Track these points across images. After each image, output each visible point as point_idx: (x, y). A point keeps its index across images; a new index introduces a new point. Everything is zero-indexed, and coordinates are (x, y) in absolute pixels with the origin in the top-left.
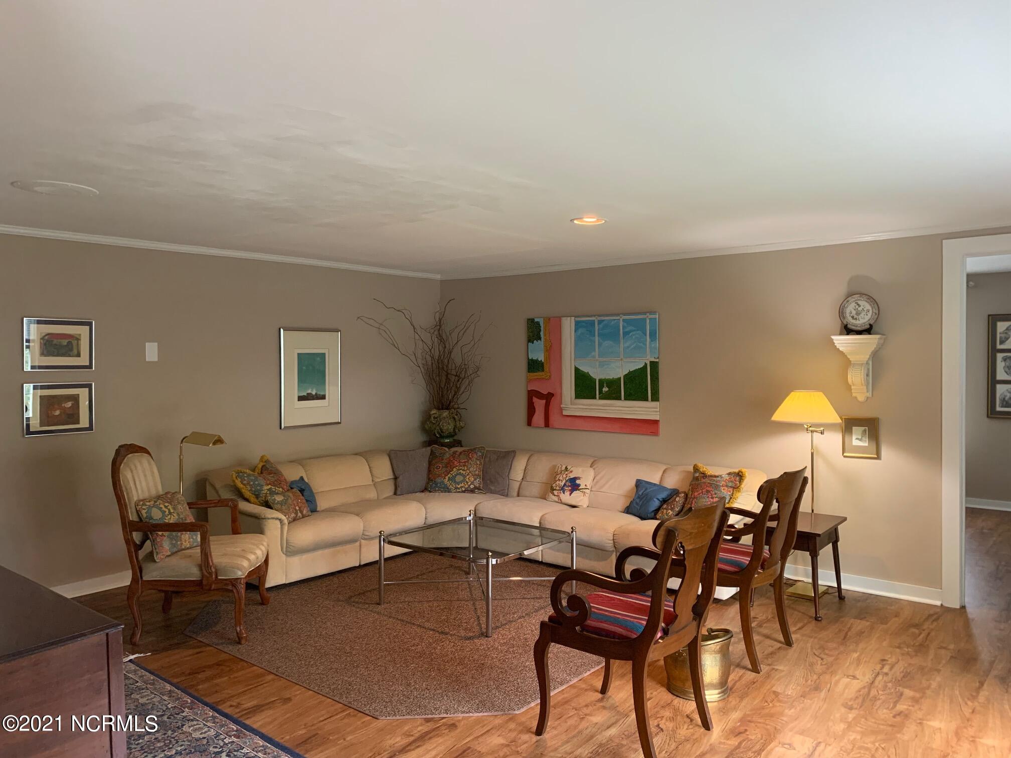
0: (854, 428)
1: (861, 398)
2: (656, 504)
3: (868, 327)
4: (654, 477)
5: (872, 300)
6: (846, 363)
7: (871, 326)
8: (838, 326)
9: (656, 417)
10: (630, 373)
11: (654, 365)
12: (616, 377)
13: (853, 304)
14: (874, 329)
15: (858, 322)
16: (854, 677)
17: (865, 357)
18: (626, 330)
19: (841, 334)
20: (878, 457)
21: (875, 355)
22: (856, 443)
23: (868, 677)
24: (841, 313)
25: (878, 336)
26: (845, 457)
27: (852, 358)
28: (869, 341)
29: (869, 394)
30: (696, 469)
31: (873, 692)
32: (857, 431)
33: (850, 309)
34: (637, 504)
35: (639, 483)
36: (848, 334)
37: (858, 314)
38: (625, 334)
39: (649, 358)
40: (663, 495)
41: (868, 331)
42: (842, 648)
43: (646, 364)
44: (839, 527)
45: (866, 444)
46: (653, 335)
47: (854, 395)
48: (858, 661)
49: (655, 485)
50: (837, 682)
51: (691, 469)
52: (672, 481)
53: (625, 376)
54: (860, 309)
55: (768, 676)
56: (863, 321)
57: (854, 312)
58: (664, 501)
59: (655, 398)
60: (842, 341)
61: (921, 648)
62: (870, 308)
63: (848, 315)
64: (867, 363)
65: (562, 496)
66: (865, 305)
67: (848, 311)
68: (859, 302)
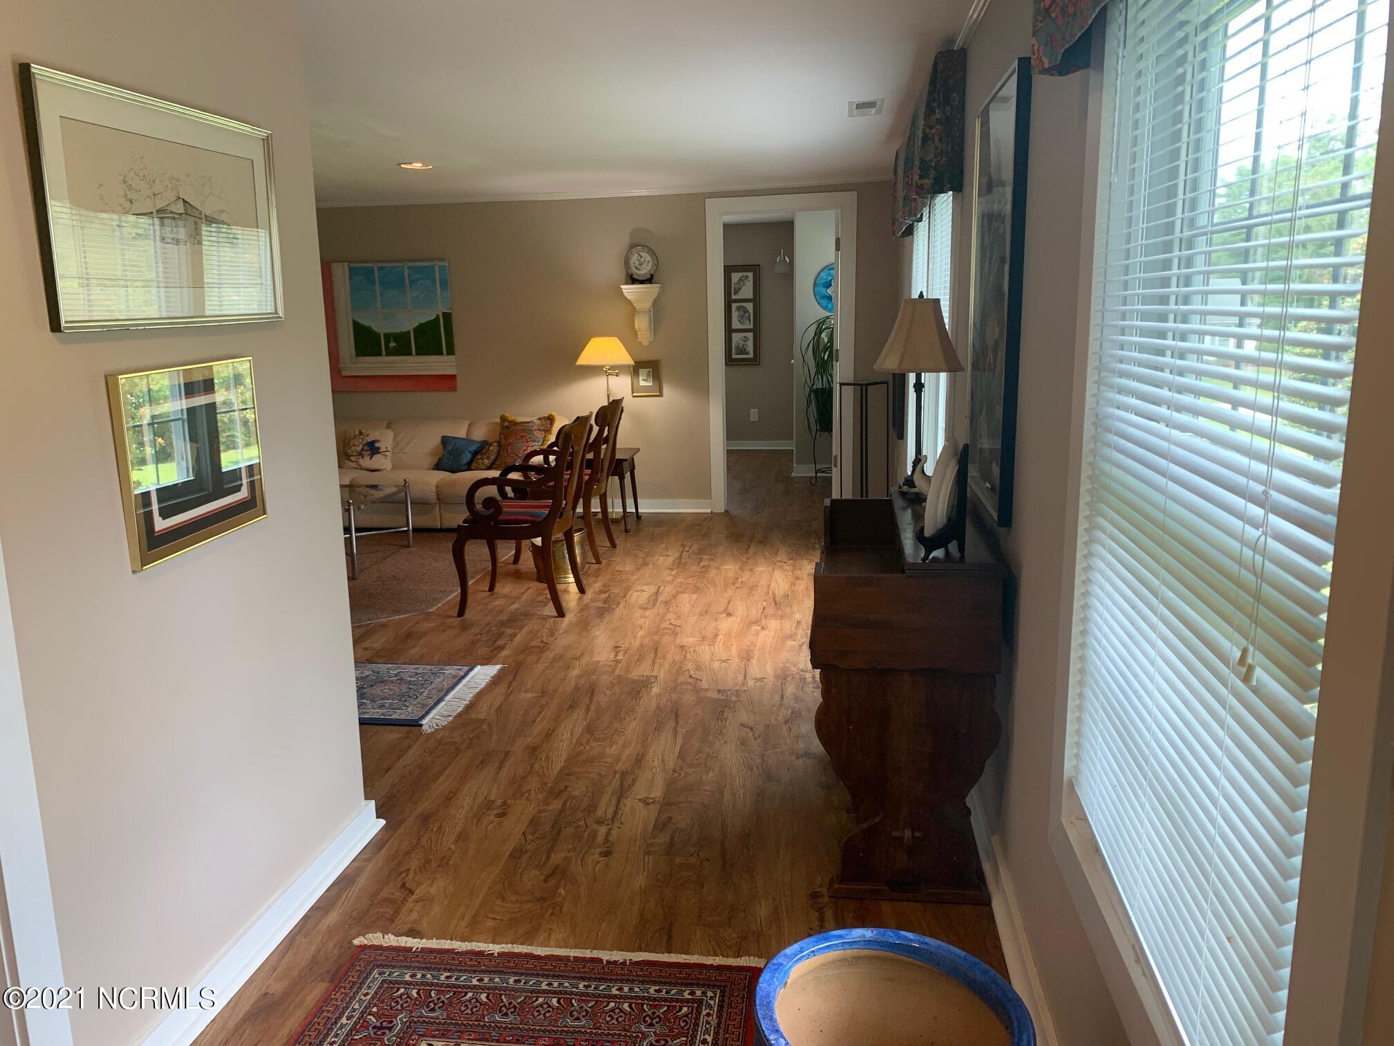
0: (640, 370)
1: (645, 343)
2: (467, 457)
3: (649, 276)
4: (460, 432)
5: (652, 252)
6: (632, 310)
7: (652, 275)
8: (623, 276)
9: (454, 372)
10: (421, 325)
11: (447, 316)
12: (404, 330)
13: (636, 255)
14: (655, 279)
15: (640, 272)
16: (668, 556)
17: (648, 305)
18: (413, 278)
19: (627, 283)
20: (661, 395)
21: (656, 302)
22: (642, 383)
23: (677, 555)
24: (627, 263)
25: (659, 285)
26: (634, 397)
27: (638, 306)
28: (651, 290)
29: (652, 339)
30: (503, 419)
31: (683, 561)
32: (643, 373)
33: (634, 259)
34: (448, 459)
35: (445, 441)
36: (633, 284)
37: (641, 264)
38: (411, 283)
39: (442, 309)
40: (473, 448)
41: (649, 280)
42: (652, 544)
43: (438, 316)
44: (635, 457)
45: (651, 384)
46: (444, 284)
47: (639, 340)
48: (667, 548)
49: (463, 439)
50: (658, 560)
51: (498, 420)
52: (479, 434)
53: (415, 330)
54: (642, 260)
55: (608, 564)
56: (644, 271)
57: (637, 263)
58: (475, 453)
59: (451, 351)
60: (629, 290)
61: (705, 536)
62: (650, 259)
63: (632, 265)
64: (650, 311)
65: (361, 461)
66: (646, 257)
67: (632, 262)
68: (641, 254)
